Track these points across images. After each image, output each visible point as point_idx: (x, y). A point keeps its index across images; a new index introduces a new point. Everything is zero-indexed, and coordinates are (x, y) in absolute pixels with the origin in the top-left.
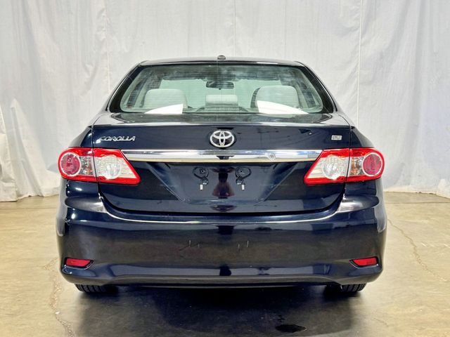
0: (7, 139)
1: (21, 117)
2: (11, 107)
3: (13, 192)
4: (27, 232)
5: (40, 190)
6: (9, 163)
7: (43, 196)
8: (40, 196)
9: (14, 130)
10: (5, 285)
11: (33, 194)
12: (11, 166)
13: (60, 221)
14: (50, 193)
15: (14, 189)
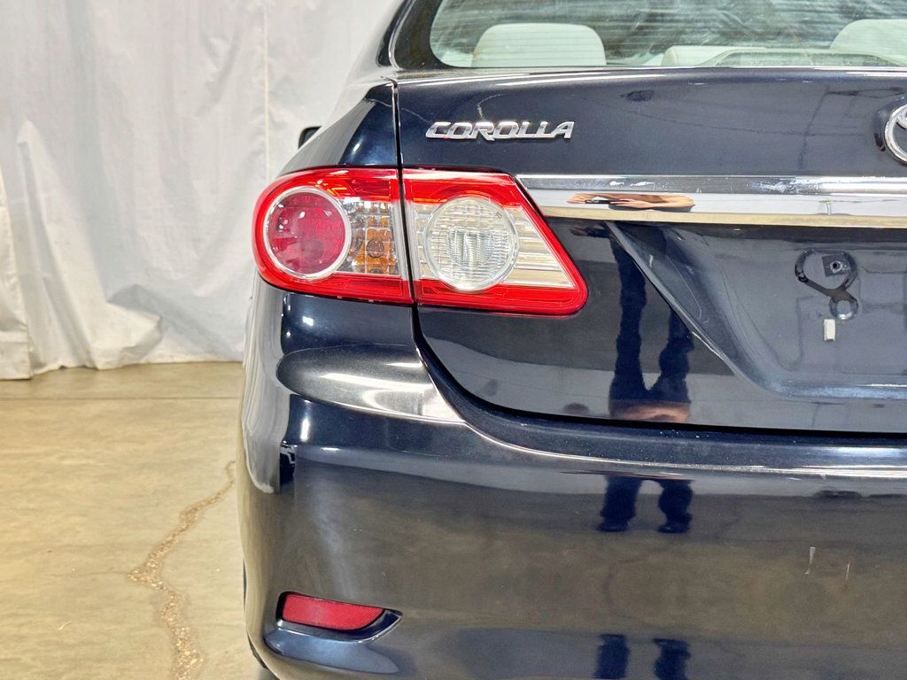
0: (8, 220)
1: (43, 167)
2: (20, 140)
3: (22, 355)
4: (67, 462)
5: (88, 352)
6: (13, 280)
7: (95, 369)
8: (87, 368)
9: (26, 199)
10: (21, 638)
11: (70, 362)
12: (18, 289)
13: (258, 449)
14: (113, 361)
15: (24, 349)
